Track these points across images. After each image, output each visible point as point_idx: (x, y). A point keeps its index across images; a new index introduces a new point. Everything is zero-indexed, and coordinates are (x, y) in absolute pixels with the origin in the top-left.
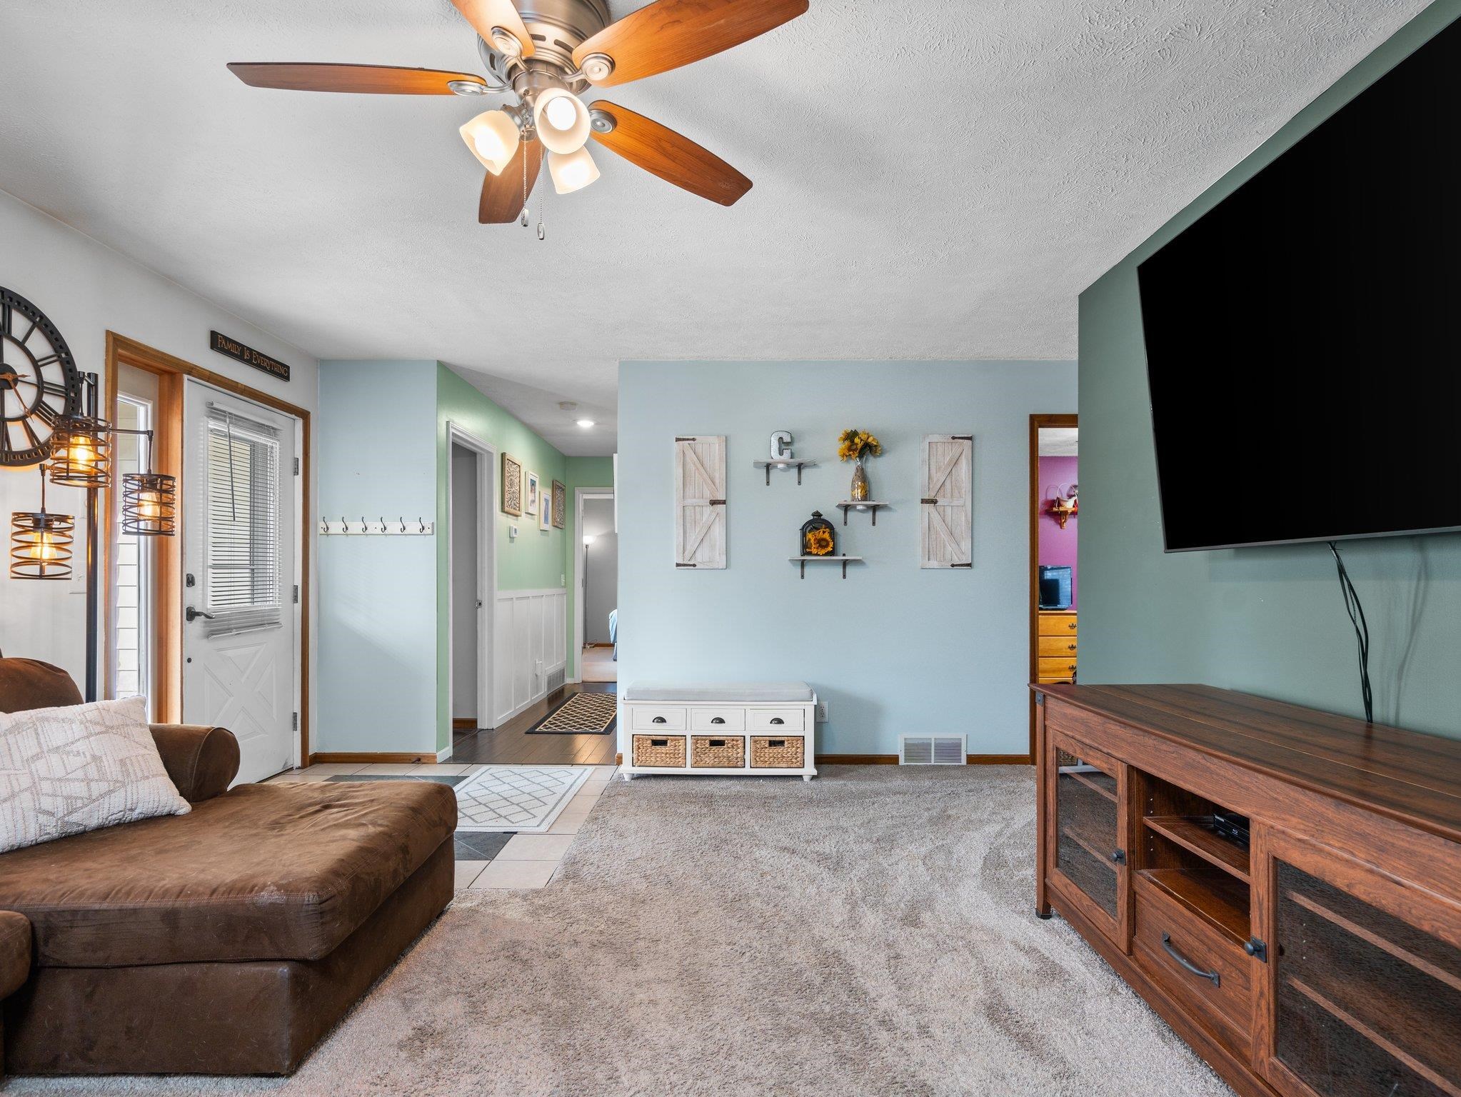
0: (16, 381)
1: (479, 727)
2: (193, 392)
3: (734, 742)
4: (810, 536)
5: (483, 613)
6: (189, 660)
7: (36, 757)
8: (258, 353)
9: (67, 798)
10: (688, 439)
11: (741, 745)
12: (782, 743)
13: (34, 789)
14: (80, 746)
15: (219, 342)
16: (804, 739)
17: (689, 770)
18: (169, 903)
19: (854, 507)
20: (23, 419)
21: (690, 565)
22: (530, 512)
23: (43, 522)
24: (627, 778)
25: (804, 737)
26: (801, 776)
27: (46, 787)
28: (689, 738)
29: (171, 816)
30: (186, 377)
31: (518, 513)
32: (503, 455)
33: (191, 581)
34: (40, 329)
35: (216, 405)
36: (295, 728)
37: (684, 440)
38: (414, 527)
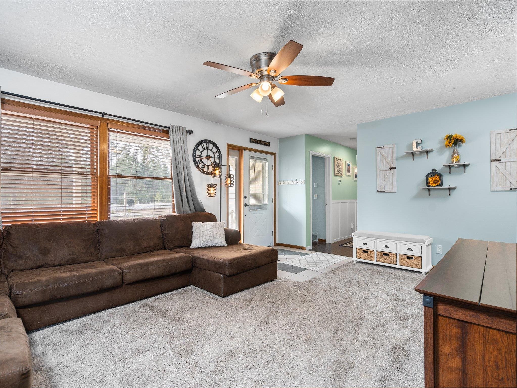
0: (210, 158)
1: (326, 242)
2: (245, 153)
3: (392, 255)
4: (430, 179)
5: (327, 207)
6: (246, 216)
7: (204, 231)
8: (261, 141)
9: (207, 239)
10: (381, 147)
11: (395, 256)
12: (412, 258)
13: (202, 237)
14: (211, 230)
15: (252, 141)
16: (421, 258)
17: (375, 262)
18: (208, 259)
19: (453, 166)
20: (211, 165)
21: (383, 191)
22: (347, 174)
23: (212, 186)
24: (355, 262)
25: (421, 257)
26: (421, 272)
27: (204, 236)
28: (375, 251)
29: (223, 246)
30: (244, 150)
31: (342, 175)
32: (334, 158)
33: (245, 197)
34: (215, 146)
35: (251, 156)
36: (273, 236)
37: (379, 147)
38: (300, 182)
